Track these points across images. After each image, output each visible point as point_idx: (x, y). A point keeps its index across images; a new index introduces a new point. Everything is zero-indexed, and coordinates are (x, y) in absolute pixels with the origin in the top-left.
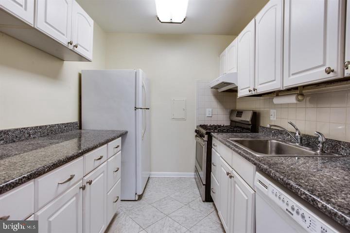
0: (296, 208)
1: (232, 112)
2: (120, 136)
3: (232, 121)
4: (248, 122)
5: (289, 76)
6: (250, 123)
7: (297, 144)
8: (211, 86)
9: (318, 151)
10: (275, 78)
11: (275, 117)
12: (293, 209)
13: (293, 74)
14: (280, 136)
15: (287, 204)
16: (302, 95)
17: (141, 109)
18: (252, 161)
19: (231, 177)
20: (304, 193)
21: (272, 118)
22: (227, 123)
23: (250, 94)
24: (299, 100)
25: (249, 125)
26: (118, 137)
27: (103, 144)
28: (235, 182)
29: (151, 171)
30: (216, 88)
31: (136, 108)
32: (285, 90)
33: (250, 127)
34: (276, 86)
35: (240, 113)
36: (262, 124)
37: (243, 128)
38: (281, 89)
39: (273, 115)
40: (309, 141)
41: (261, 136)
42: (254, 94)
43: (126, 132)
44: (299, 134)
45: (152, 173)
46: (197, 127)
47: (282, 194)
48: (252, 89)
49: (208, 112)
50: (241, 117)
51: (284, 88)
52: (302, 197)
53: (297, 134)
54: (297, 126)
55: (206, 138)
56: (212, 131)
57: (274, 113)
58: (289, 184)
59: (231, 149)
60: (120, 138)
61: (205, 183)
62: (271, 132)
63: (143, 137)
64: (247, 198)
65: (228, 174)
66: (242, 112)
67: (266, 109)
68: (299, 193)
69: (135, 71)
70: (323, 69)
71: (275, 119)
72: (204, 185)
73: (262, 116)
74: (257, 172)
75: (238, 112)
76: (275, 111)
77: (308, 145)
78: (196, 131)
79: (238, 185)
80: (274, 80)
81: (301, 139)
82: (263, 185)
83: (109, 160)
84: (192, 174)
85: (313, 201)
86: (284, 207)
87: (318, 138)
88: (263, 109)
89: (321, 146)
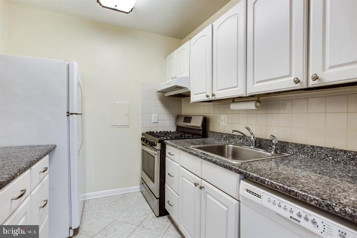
0: (303, 215)
1: (178, 117)
2: (47, 154)
3: (178, 127)
4: (199, 127)
5: (254, 84)
6: (201, 128)
7: (252, 147)
8: (158, 90)
9: (273, 152)
10: (237, 85)
11: (226, 122)
12: (300, 216)
13: (257, 82)
14: (231, 140)
15: (291, 212)
16: (259, 101)
17: (76, 114)
18: (235, 170)
19: (201, 188)
20: (314, 199)
21: (222, 123)
22: (173, 129)
23: (207, 99)
24: (257, 107)
25: (200, 130)
26: (45, 155)
27: (25, 170)
28: (207, 192)
29: (85, 193)
30: (163, 92)
31: (69, 114)
32: (248, 97)
33: (201, 132)
34: (239, 92)
35: (188, 119)
36: (211, 129)
37: (193, 134)
38: (245, 96)
39: (224, 120)
40: (260, 143)
41: (212, 141)
42: (211, 99)
43: (55, 147)
44: (254, 138)
45: (87, 194)
46: (143, 134)
47: (282, 202)
48: (210, 95)
49: (154, 117)
50: (190, 122)
51: (248, 95)
52: (313, 203)
53: (252, 138)
54: (253, 131)
55: (158, 146)
56: (165, 138)
57: (225, 118)
58: (293, 191)
59: (201, 158)
60: (47, 156)
61: (158, 196)
62: (222, 136)
63: (79, 151)
64: (226, 209)
65: (196, 185)
66: (191, 118)
67: (215, 115)
68: (308, 199)
69: (67, 63)
70: (292, 78)
71: (226, 124)
72: (157, 199)
73: (210, 121)
74: (241, 181)
75: (185, 117)
76: (226, 116)
77: (260, 147)
78: (143, 139)
79: (210, 195)
80: (237, 87)
81: (255, 142)
82: (253, 193)
83: (33, 193)
84: (137, 188)
85: (327, 206)
86: (287, 215)
87: (271, 141)
88: (213, 115)
89: (275, 147)
